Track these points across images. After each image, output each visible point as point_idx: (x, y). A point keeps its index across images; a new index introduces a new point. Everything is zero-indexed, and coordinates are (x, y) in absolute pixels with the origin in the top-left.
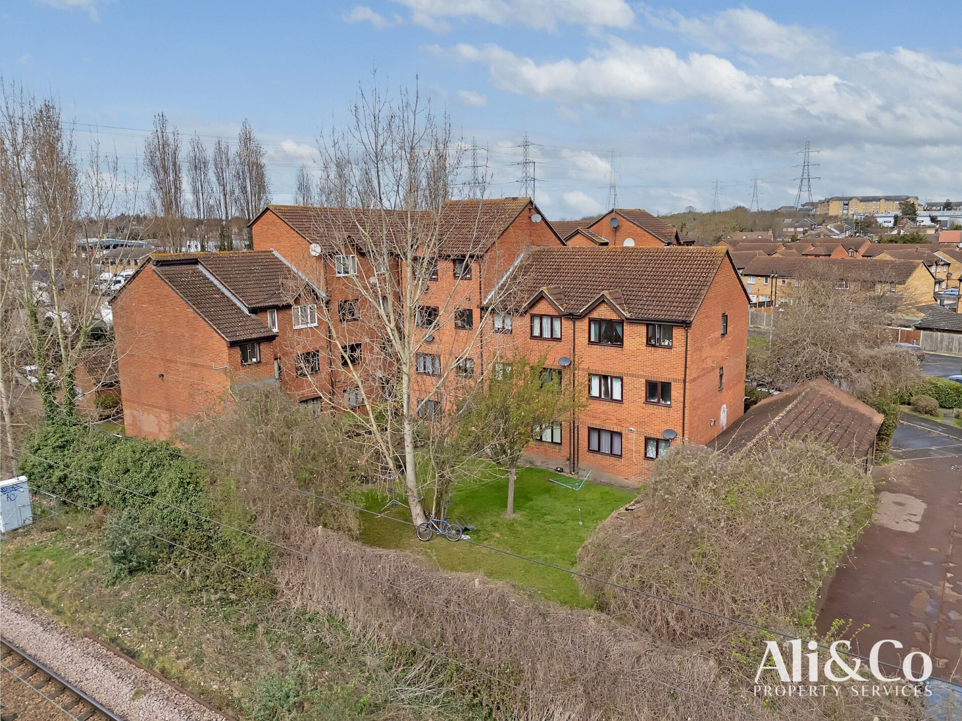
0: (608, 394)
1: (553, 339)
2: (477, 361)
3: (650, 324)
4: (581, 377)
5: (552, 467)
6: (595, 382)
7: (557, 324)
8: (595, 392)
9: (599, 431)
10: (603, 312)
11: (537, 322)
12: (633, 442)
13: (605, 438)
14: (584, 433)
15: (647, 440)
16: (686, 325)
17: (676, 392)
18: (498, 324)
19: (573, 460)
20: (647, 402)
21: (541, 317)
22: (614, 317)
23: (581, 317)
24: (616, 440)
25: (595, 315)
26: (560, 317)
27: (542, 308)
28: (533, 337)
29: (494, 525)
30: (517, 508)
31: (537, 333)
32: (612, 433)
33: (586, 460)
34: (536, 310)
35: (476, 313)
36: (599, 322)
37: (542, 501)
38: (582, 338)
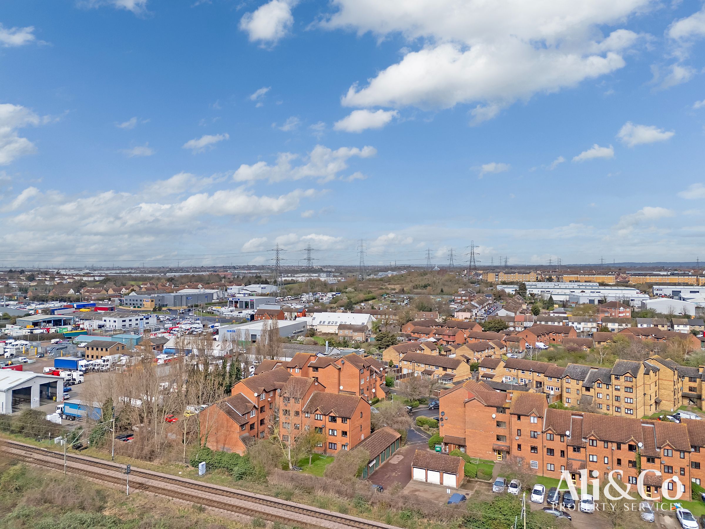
0: (334, 434)
1: (320, 420)
2: (300, 425)
3: (342, 418)
4: (327, 430)
5: (320, 453)
6: (330, 431)
7: (321, 416)
8: (330, 434)
9: (331, 443)
10: (332, 414)
11: (316, 415)
12: (339, 446)
13: (333, 445)
14: (328, 444)
15: (342, 445)
16: (350, 419)
17: (348, 434)
18: (306, 416)
19: (325, 451)
20: (342, 436)
21: (317, 414)
22: (335, 416)
23: (327, 415)
24: (335, 445)
25: (330, 415)
26: (322, 415)
27: (318, 412)
28: (315, 419)
29: (307, 468)
30: (311, 464)
31: (316, 418)
32: (335, 444)
33: (329, 451)
34: (316, 413)
35: (300, 412)
36: (331, 416)
37: (318, 462)
38: (327, 420)
